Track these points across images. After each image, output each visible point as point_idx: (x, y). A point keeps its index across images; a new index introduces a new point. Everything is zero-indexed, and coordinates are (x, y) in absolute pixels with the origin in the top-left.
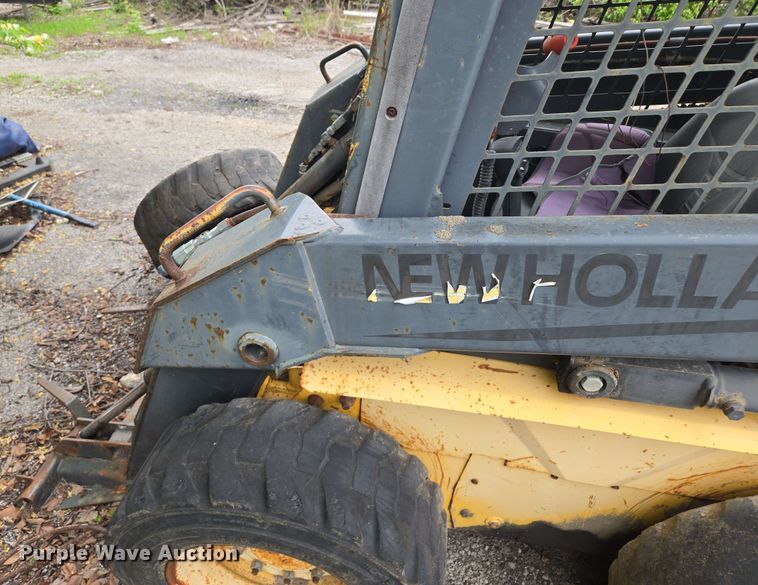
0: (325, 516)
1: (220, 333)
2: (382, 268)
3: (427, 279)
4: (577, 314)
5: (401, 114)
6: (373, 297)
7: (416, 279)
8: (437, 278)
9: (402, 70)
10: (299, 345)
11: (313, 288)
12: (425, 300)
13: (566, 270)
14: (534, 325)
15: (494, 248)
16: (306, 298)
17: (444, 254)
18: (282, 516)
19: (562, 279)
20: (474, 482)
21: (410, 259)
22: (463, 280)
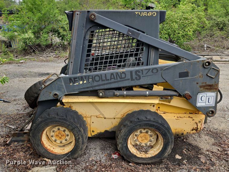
0: (66, 116)
1: (50, 93)
2: (71, 80)
3: (77, 81)
4: (95, 84)
5: (73, 62)
6: (71, 84)
7: (76, 81)
8: (78, 81)
9: (72, 58)
10: (62, 93)
11: (63, 84)
12: (77, 84)
13: (93, 78)
14: (91, 86)
15: (84, 76)
16: (62, 85)
17: (79, 77)
18: (60, 116)
19: (92, 79)
20: (93, 122)
21: (75, 78)
22: (81, 80)
